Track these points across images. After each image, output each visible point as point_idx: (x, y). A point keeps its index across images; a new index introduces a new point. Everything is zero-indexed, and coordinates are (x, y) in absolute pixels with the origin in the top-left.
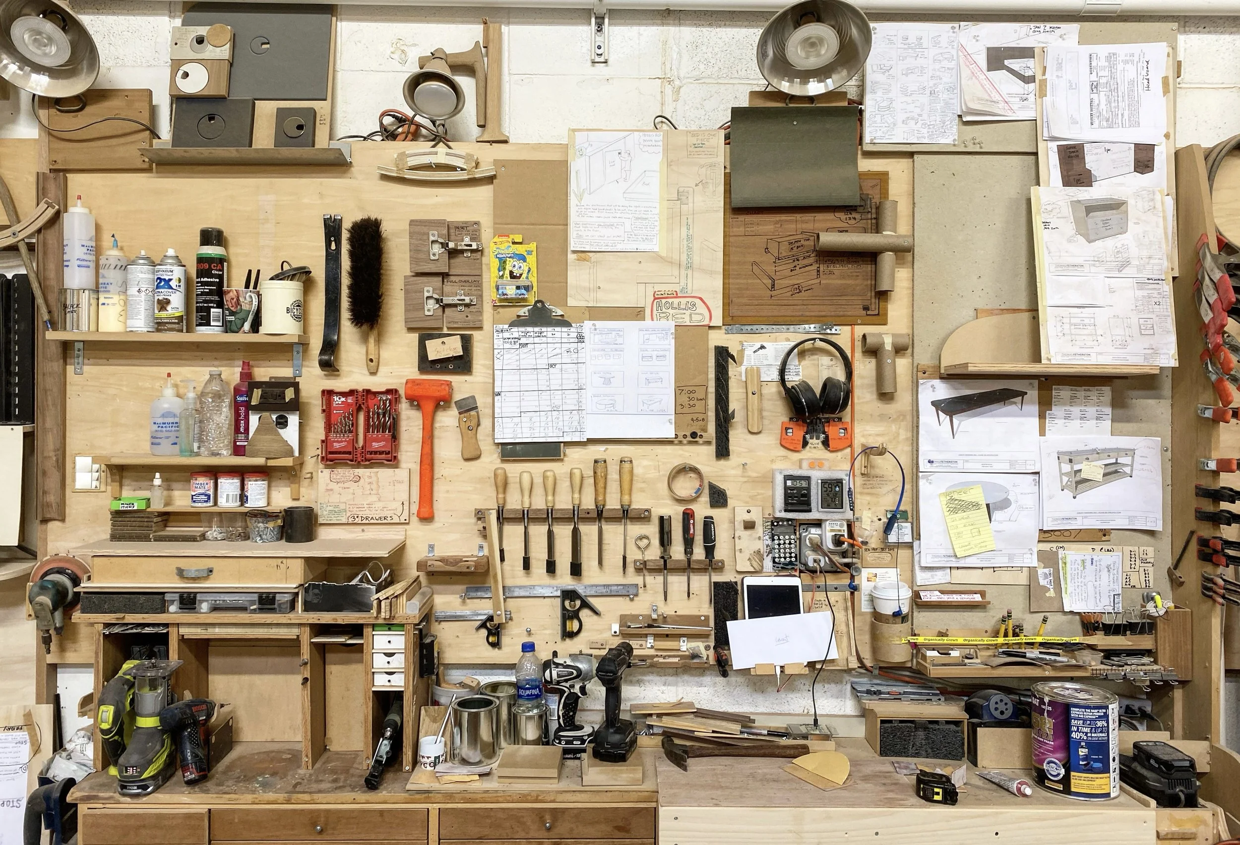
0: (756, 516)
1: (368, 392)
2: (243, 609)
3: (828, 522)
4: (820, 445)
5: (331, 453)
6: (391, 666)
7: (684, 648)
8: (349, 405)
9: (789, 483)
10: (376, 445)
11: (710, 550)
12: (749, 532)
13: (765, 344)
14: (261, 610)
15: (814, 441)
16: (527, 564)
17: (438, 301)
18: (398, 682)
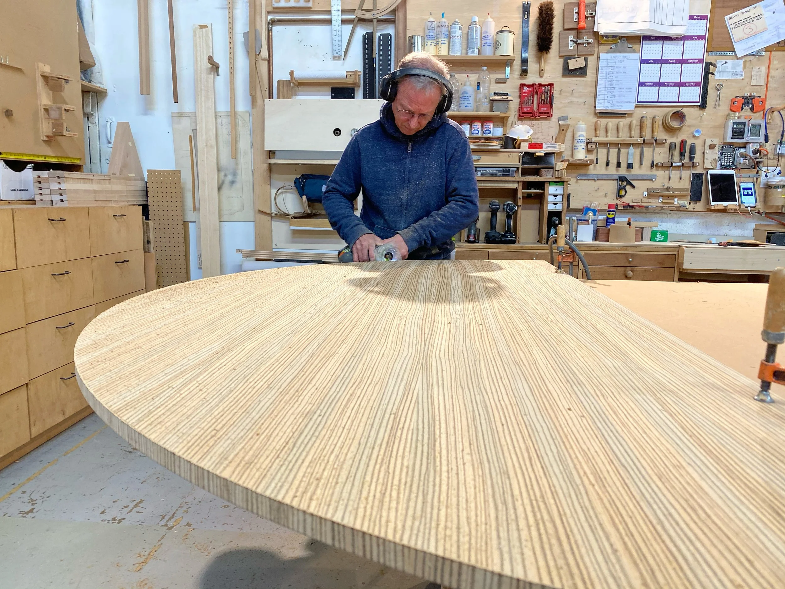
0: (716, 141)
1: (541, 85)
2: (496, 175)
3: (751, 145)
4: (749, 110)
5: (523, 113)
6: (556, 200)
7: (676, 203)
8: (530, 91)
9: (735, 126)
10: (543, 110)
11: (691, 158)
12: (711, 151)
13: (727, 61)
14: (504, 175)
15: (746, 108)
16: (608, 164)
17: (575, 42)
18: (558, 208)
